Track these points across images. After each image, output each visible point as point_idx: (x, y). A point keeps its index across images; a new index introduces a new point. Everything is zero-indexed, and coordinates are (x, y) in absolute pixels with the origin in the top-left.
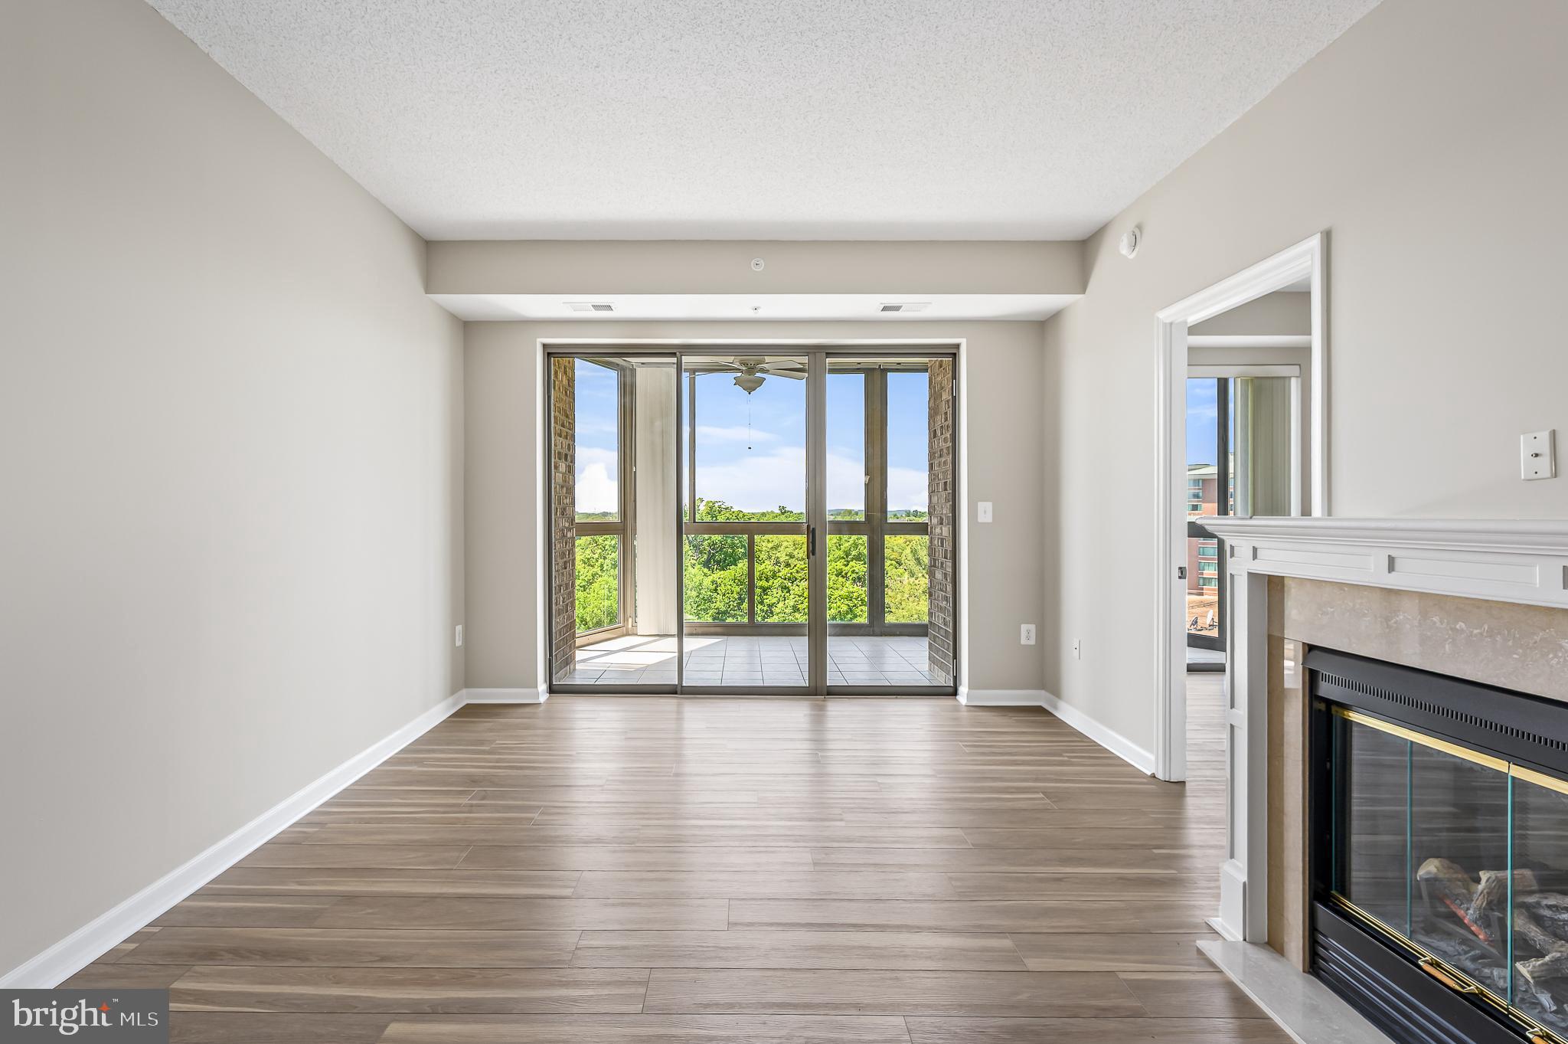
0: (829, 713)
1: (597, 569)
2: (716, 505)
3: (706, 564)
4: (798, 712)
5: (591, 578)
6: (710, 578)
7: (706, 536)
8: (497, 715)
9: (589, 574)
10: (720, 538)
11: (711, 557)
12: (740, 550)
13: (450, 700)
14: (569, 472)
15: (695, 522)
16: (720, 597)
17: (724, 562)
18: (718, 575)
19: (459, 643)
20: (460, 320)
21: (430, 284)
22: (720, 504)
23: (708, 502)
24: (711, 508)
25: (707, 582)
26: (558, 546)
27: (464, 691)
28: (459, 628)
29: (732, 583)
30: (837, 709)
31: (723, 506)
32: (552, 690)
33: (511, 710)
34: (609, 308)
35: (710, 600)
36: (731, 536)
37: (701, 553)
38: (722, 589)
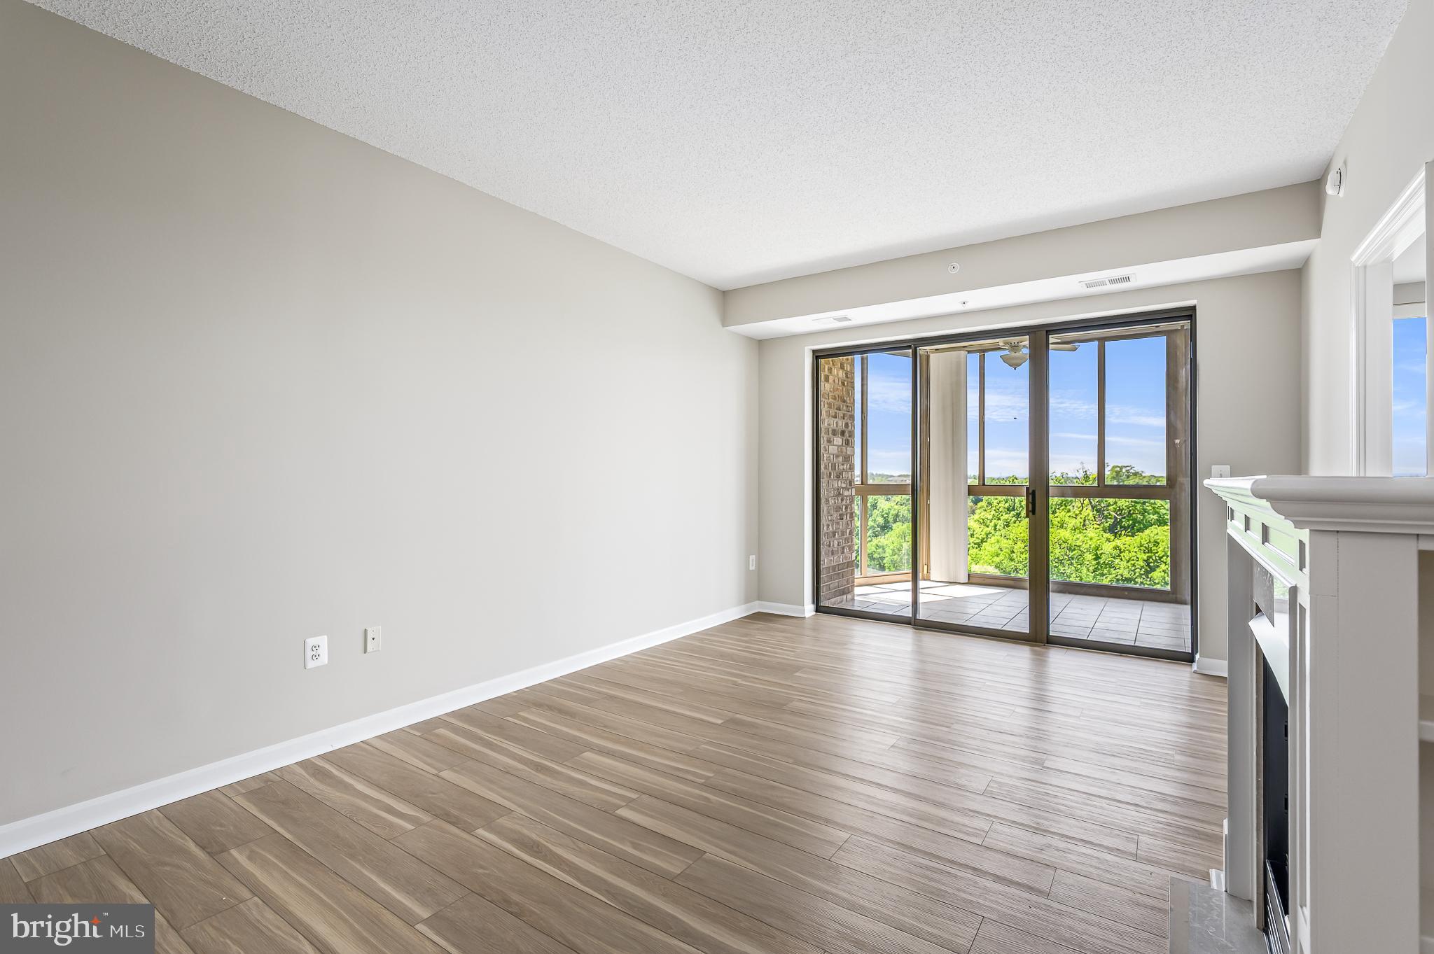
0: (1051, 660)
1: (990, 529)
2: (1124, 470)
3: (1111, 529)
4: (1022, 656)
5: (985, 536)
6: (1113, 544)
7: (1111, 501)
8: (770, 621)
9: (983, 533)
10: (1127, 504)
11: (1117, 523)
12: (1152, 516)
13: (743, 606)
14: (847, 444)
15: (984, 484)
16: (1124, 564)
17: (1133, 527)
18: (1124, 541)
19: (752, 567)
20: (755, 340)
21: (725, 321)
22: (1128, 468)
23: (1114, 467)
24: (1118, 473)
25: (1108, 548)
26: (832, 502)
27: (757, 602)
28: (753, 557)
29: (1136, 549)
30: (1057, 657)
31: (1131, 471)
32: (819, 609)
33: (788, 620)
34: (846, 319)
35: (1110, 565)
36: (1142, 500)
37: (1106, 517)
38: (1126, 555)
